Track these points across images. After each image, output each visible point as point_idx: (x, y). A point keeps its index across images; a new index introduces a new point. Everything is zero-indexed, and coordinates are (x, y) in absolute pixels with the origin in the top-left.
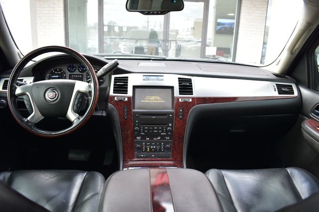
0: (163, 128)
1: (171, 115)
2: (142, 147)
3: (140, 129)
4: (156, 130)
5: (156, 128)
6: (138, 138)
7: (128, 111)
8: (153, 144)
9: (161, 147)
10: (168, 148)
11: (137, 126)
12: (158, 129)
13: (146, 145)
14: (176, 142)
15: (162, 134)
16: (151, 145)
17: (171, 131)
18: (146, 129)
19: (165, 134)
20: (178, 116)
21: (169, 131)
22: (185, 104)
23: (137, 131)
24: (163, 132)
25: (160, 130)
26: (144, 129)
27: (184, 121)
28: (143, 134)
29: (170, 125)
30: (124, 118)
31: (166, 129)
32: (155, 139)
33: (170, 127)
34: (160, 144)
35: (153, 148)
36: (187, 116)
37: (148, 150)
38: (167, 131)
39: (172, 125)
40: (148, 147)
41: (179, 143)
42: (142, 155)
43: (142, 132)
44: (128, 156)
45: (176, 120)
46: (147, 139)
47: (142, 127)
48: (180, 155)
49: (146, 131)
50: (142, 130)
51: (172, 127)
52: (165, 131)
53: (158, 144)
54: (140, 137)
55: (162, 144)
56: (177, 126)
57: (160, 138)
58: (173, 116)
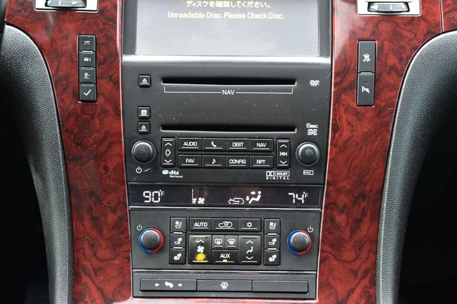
0: (274, 147)
1: (314, 83)
2: (170, 240)
3: (160, 149)
4: (237, 153)
5: (237, 145)
6: (149, 195)
7: (98, 62)
8: (227, 225)
9: (265, 241)
10: (301, 250)
11: (144, 137)
12: (249, 152)
13: (189, 230)
14: (341, 219)
15: (270, 175)
16: (213, 231)
17: (319, 163)
18: (190, 152)
19: (284, 175)
20: (353, 86)
21: (308, 161)
22: (385, 27)
23: (143, 159)
24: (275, 166)
25: (261, 153)
26: (177, 148)
27: (379, 112)
28: (174, 173)
29: (312, 130)
30: (77, 95)
31: (292, 150)
32: (234, 201)
34: (262, 228)
35: (224, 249)
36: (396, 88)
37: (201, 258)
38: (294, 163)
39: (323, 131)
40: (199, 238)
41: (359, 221)
42: (167, 284)
43: (168, 162)
44: (98, 288)
45: (342, 109)
46: (194, 200)
47: (168, 142)
48: (366, 282)
49: (190, 161)
50: (168, 153)
51: (319, 141)
52: (283, 158)
53: (249, 225)
54: (160, 193)
55: (272, 225)
56: (346, 134)
57: (258, 199)
58: (325, 84)
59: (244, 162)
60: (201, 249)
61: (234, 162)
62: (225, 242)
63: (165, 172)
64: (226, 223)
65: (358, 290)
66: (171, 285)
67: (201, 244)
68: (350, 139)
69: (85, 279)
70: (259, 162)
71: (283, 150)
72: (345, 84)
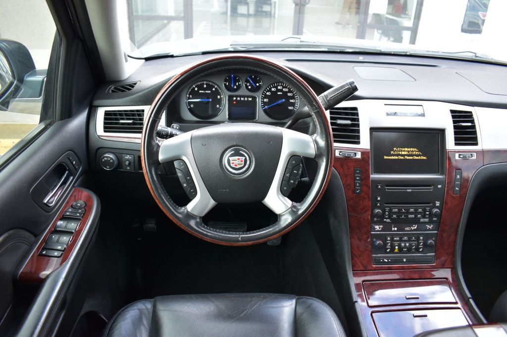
0: (425, 211)
1: (440, 186)
2: (385, 244)
3: (384, 211)
4: (412, 213)
5: (412, 210)
6: (377, 227)
7: (361, 179)
8: (406, 238)
9: (419, 244)
10: (431, 246)
11: (379, 207)
12: (416, 213)
13: (392, 240)
14: (445, 235)
15: (422, 220)
16: (401, 240)
17: (439, 216)
18: (395, 213)
19: (427, 220)
20: (454, 188)
21: (436, 215)
23: (377, 215)
24: (424, 217)
25: (420, 213)
26: (390, 211)
27: (461, 197)
28: (388, 220)
29: (438, 204)
30: (354, 192)
31: (430, 211)
32: (407, 229)
33: (437, 207)
34: (418, 239)
35: (405, 247)
37: (396, 251)
38: (431, 215)
39: (441, 204)
40: (396, 243)
41: (450, 236)
42: (385, 260)
43: (387, 217)
44: (360, 262)
45: (449, 196)
46: (393, 229)
47: (387, 209)
48: (451, 257)
49: (395, 216)
50: (387, 213)
51: (440, 208)
52: (427, 214)
53: (413, 238)
54: (381, 226)
55: (421, 238)
56: (449, 205)
57: (415, 228)
58: (444, 187)
59: (413, 216)
60: (397, 247)
61: (410, 216)
62: (405, 245)
63: (385, 220)
64: (405, 238)
65: (449, 260)
66: (386, 261)
67: (397, 246)
68: (450, 207)
69: (355, 259)
70: (419, 216)
71: (427, 211)
72: (450, 187)
